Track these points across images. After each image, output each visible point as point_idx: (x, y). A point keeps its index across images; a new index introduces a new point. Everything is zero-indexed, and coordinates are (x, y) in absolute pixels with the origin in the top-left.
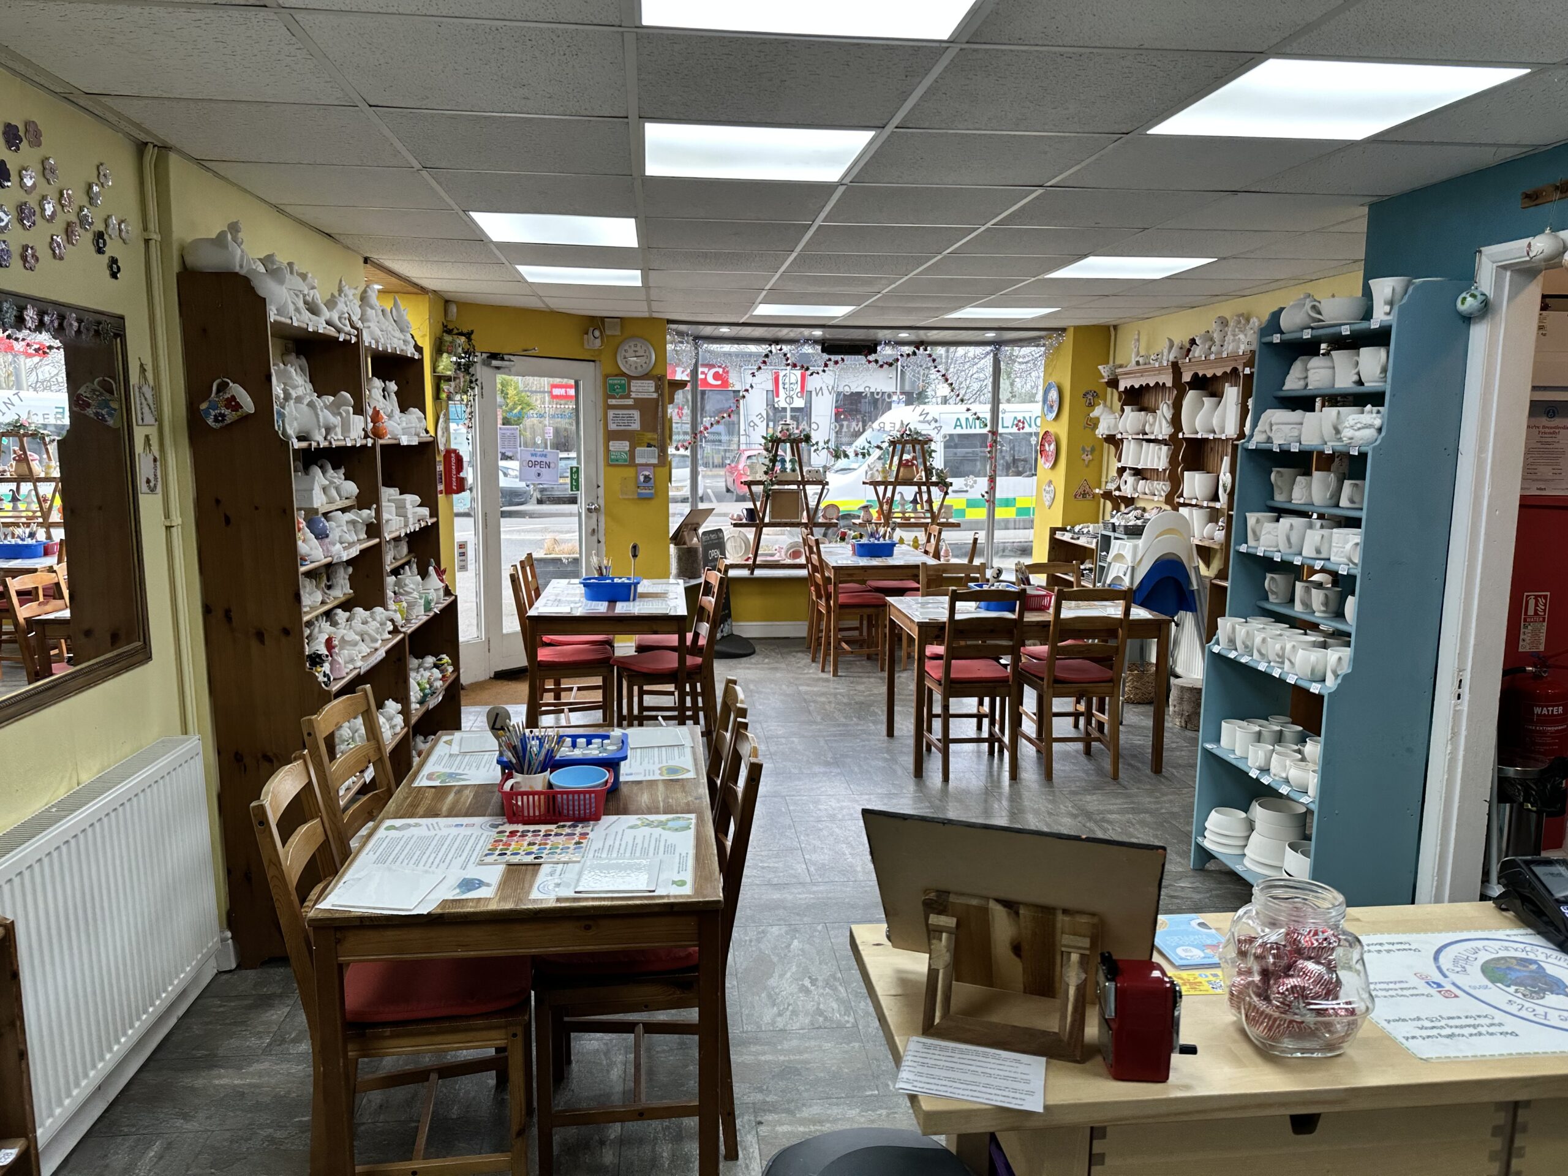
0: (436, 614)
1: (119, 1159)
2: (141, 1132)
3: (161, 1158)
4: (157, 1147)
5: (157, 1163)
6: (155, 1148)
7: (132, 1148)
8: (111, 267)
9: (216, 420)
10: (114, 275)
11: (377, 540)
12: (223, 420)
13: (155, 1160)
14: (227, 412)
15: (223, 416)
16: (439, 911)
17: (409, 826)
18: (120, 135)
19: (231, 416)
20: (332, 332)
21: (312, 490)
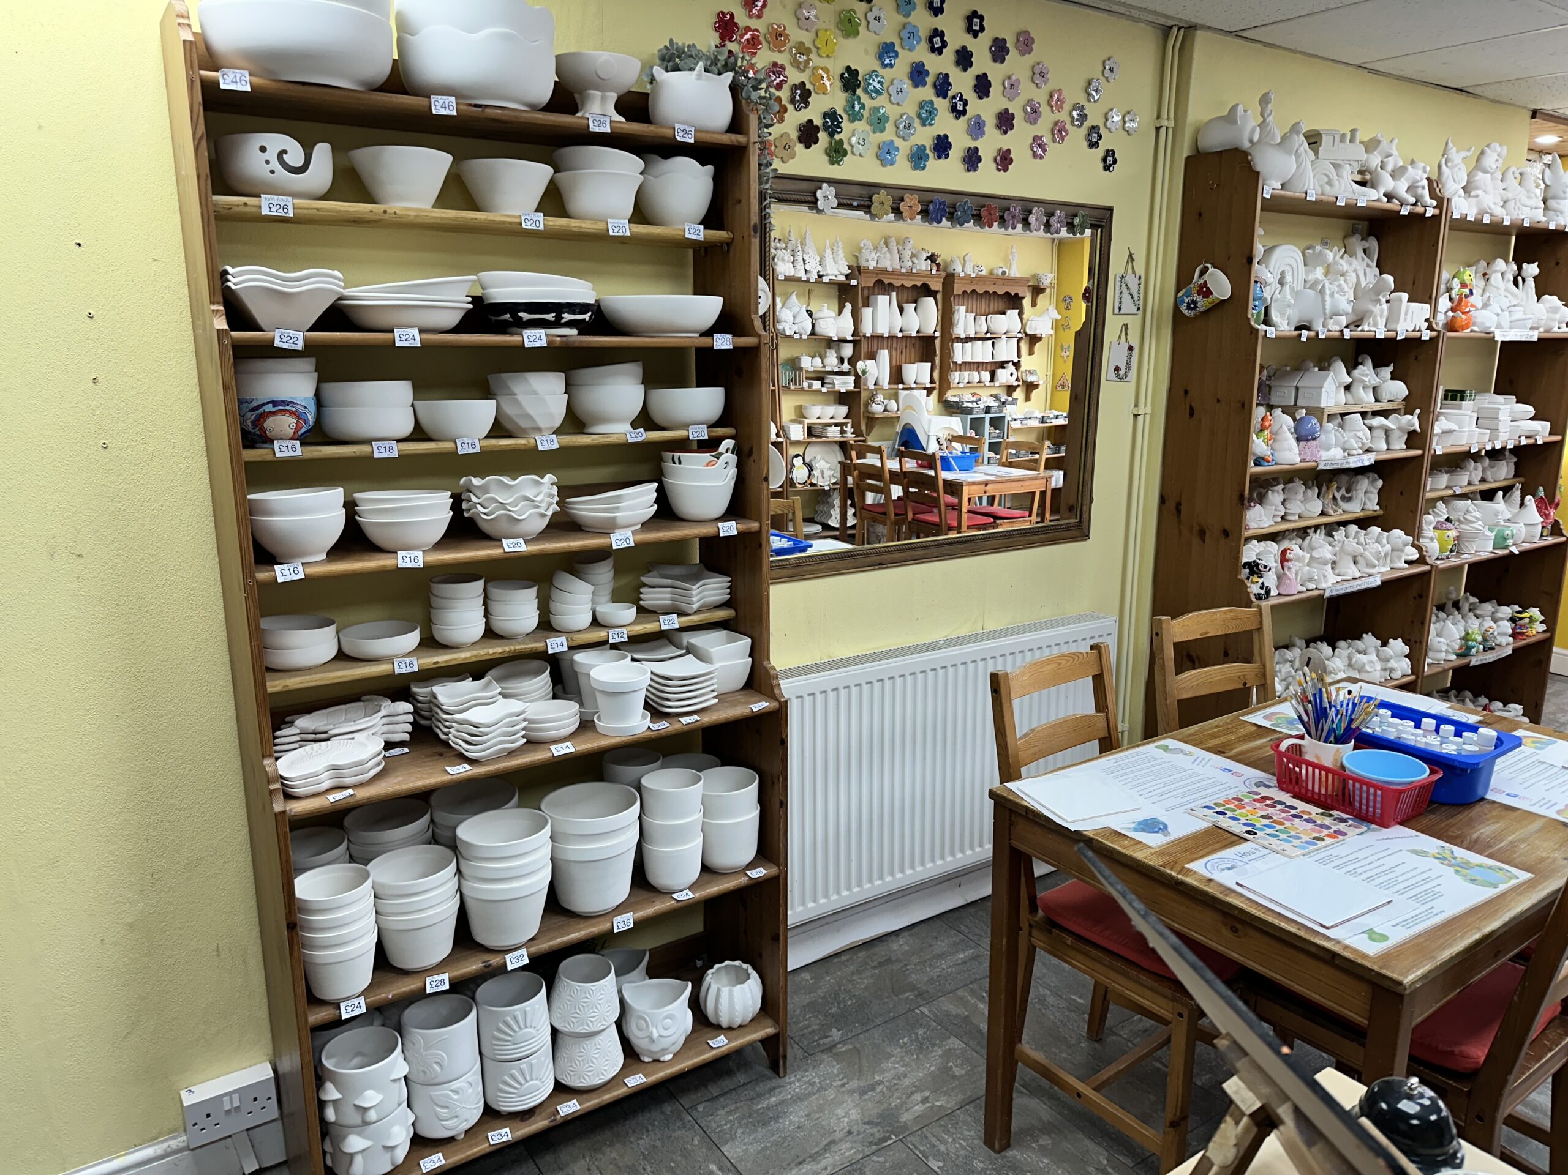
0: (1512, 554)
1: (941, 945)
2: (970, 936)
3: (964, 963)
4: (969, 953)
5: (958, 965)
6: (967, 953)
7: (955, 944)
8: (1105, 160)
9: (1189, 308)
10: (1107, 168)
11: (1419, 452)
12: (1195, 307)
13: (960, 961)
14: (1199, 299)
15: (1195, 302)
16: (1091, 835)
17: (1182, 751)
18: (1142, 25)
19: (1203, 304)
20: (1394, 205)
21: (1322, 387)
